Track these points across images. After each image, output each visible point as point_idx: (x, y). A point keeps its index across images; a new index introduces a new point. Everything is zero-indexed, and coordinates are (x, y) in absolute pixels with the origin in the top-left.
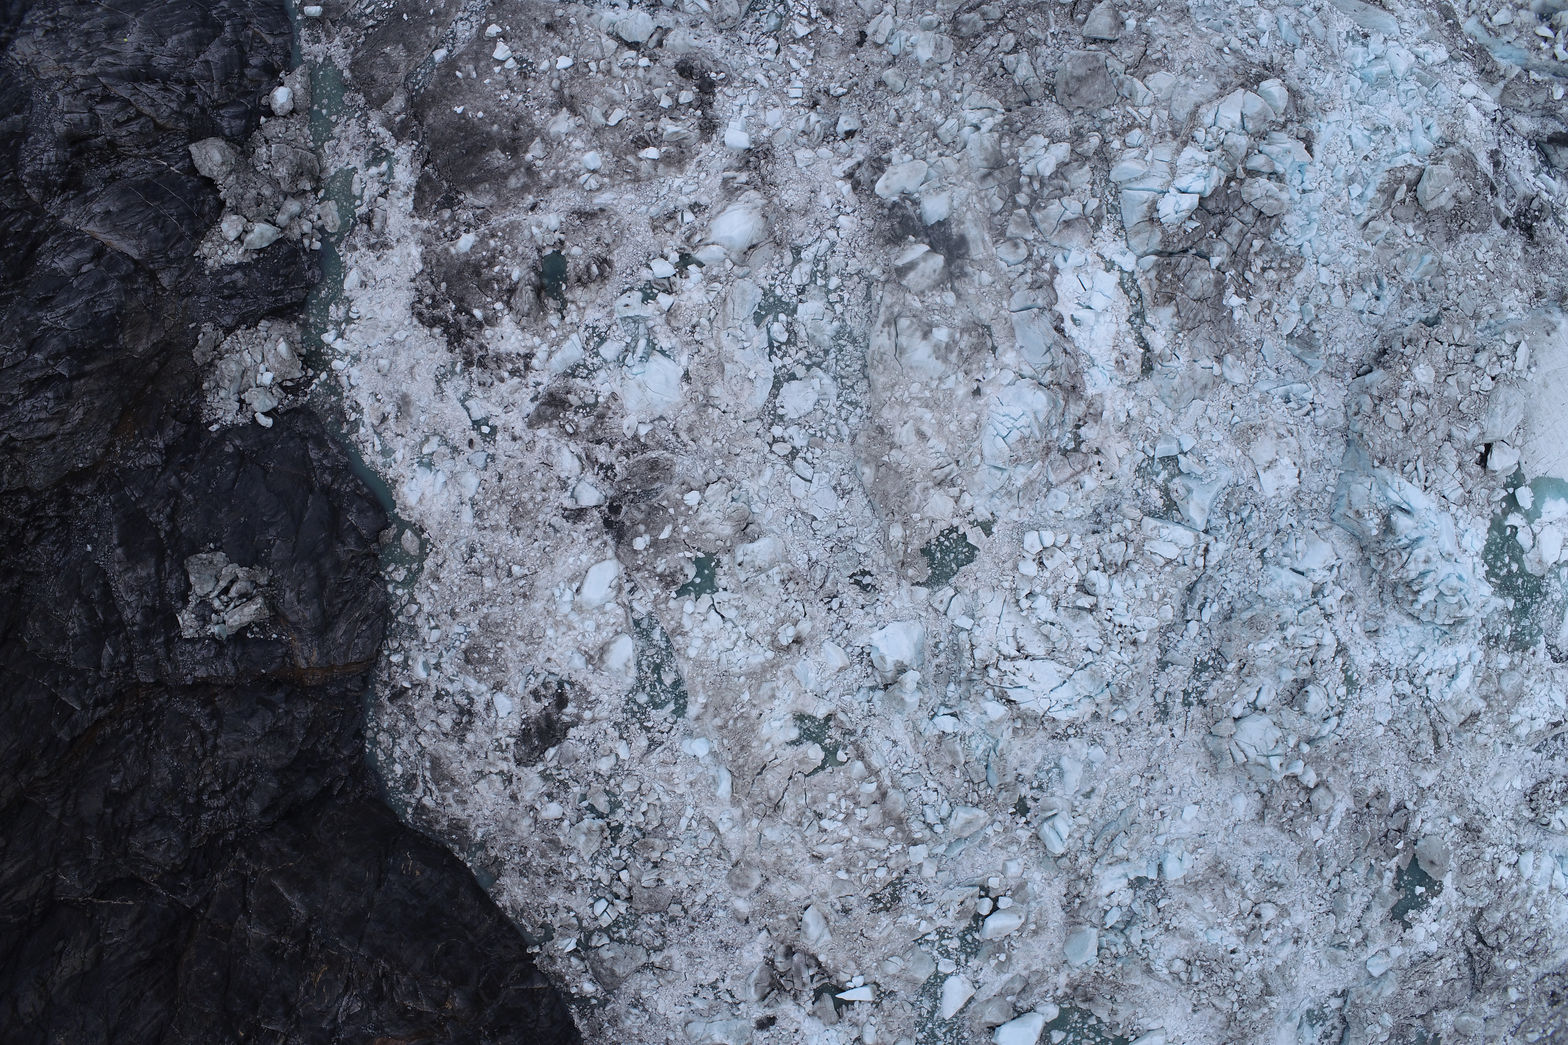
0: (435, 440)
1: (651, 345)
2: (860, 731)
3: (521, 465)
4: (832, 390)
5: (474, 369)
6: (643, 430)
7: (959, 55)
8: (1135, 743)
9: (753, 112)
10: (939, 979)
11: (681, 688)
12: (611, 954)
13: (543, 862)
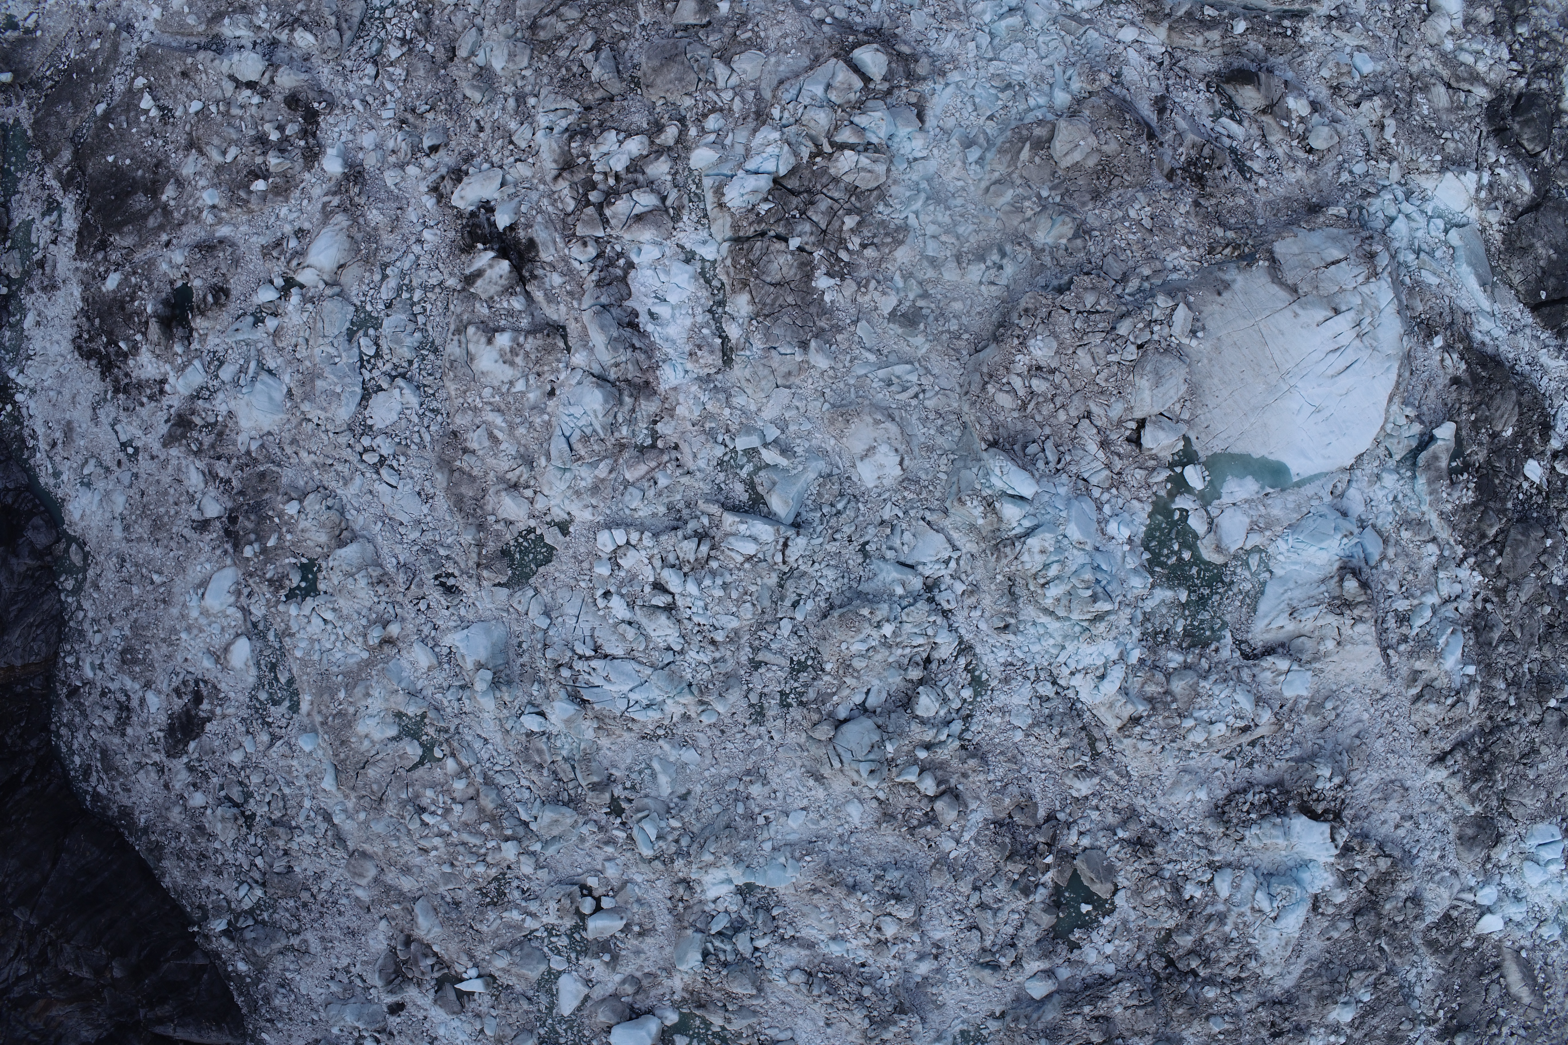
0: (92, 462)
1: (261, 366)
2: (452, 730)
3: (158, 482)
4: (413, 400)
5: (121, 396)
6: (254, 446)
7: (540, 59)
8: (729, 746)
9: (351, 137)
10: (552, 976)
11: (295, 686)
12: (253, 935)
13: (194, 847)
